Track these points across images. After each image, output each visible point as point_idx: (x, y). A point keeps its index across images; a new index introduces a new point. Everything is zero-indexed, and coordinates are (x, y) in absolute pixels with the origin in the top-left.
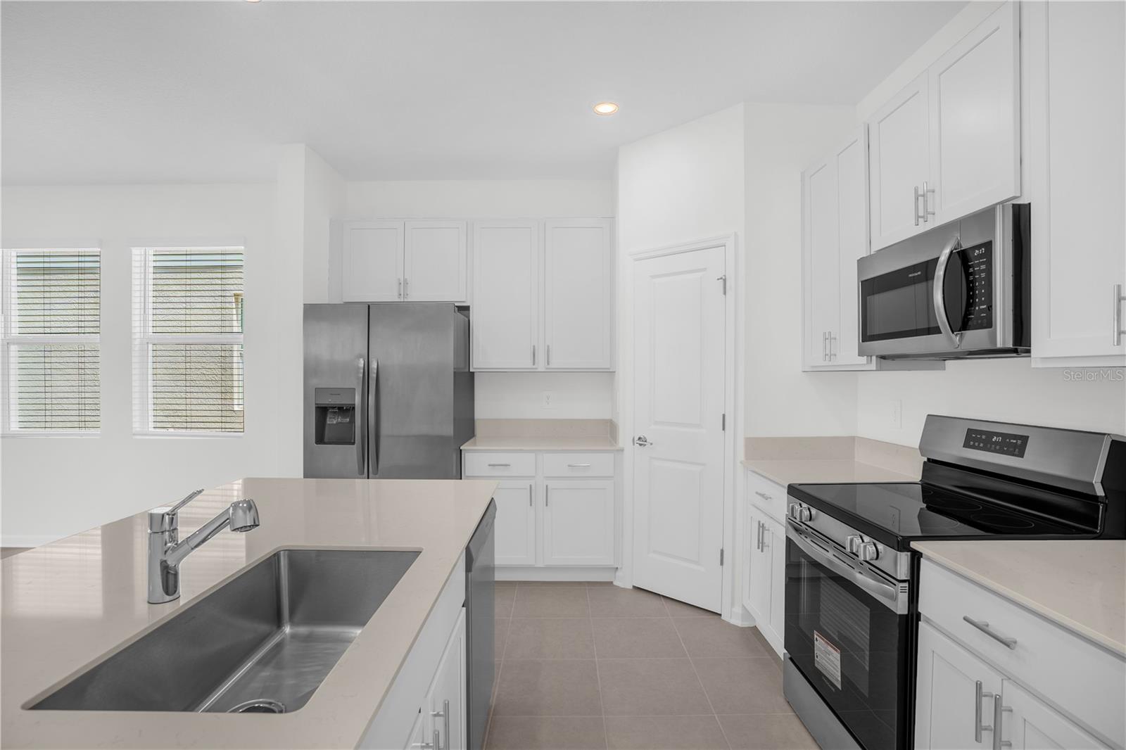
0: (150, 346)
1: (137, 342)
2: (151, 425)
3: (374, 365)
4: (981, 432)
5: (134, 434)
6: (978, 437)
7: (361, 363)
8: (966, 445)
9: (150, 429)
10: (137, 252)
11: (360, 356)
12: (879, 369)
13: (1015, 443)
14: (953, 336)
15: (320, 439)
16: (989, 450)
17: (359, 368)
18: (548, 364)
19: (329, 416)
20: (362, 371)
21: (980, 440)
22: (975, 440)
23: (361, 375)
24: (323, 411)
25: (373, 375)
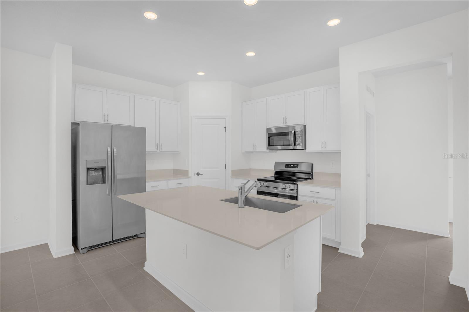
3: (115, 150)
4: (289, 164)
6: (288, 165)
7: (110, 149)
8: (286, 167)
11: (108, 146)
12: (269, 152)
13: (296, 166)
14: (300, 145)
16: (291, 168)
17: (109, 151)
18: (162, 150)
21: (289, 166)
22: (287, 166)
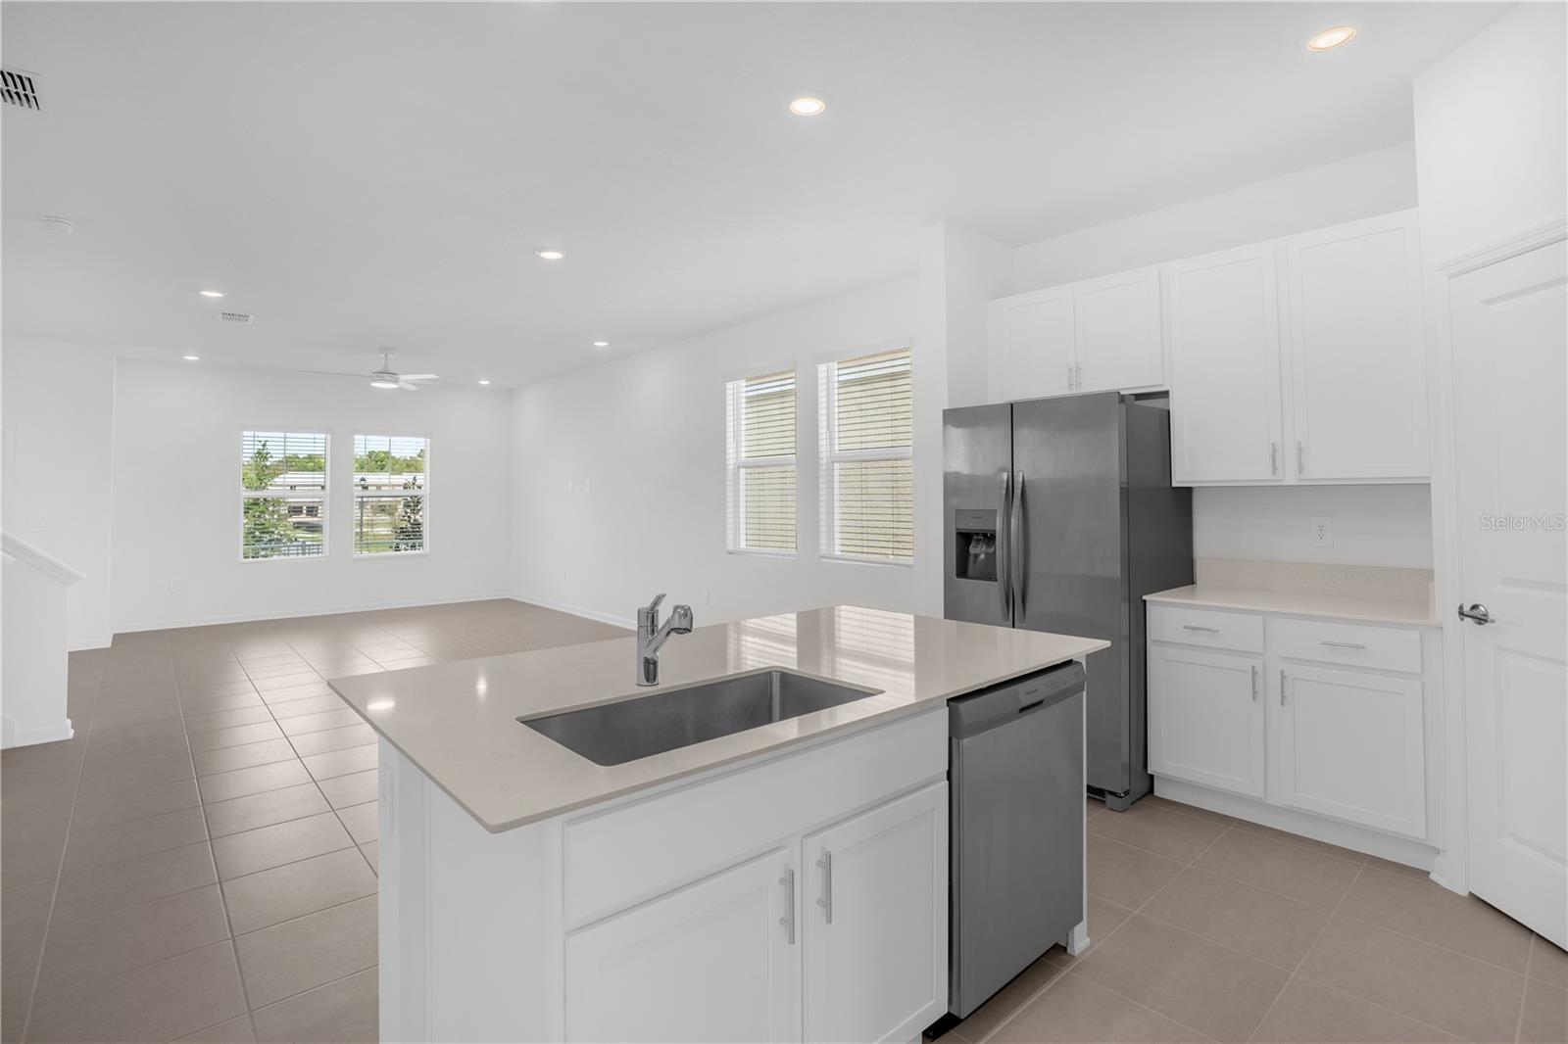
0: (836, 466)
1: (824, 461)
2: (838, 548)
3: (1019, 479)
5: (822, 557)
7: (1005, 476)
9: (836, 553)
10: (822, 368)
11: (1002, 470)
15: (962, 571)
17: (1002, 481)
18: (1300, 472)
19: (973, 544)
20: (1005, 486)
23: (1004, 492)
24: (965, 539)
25: (1018, 492)
